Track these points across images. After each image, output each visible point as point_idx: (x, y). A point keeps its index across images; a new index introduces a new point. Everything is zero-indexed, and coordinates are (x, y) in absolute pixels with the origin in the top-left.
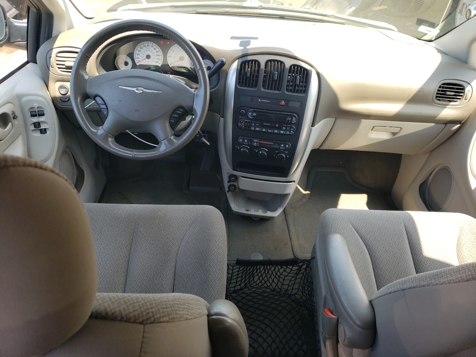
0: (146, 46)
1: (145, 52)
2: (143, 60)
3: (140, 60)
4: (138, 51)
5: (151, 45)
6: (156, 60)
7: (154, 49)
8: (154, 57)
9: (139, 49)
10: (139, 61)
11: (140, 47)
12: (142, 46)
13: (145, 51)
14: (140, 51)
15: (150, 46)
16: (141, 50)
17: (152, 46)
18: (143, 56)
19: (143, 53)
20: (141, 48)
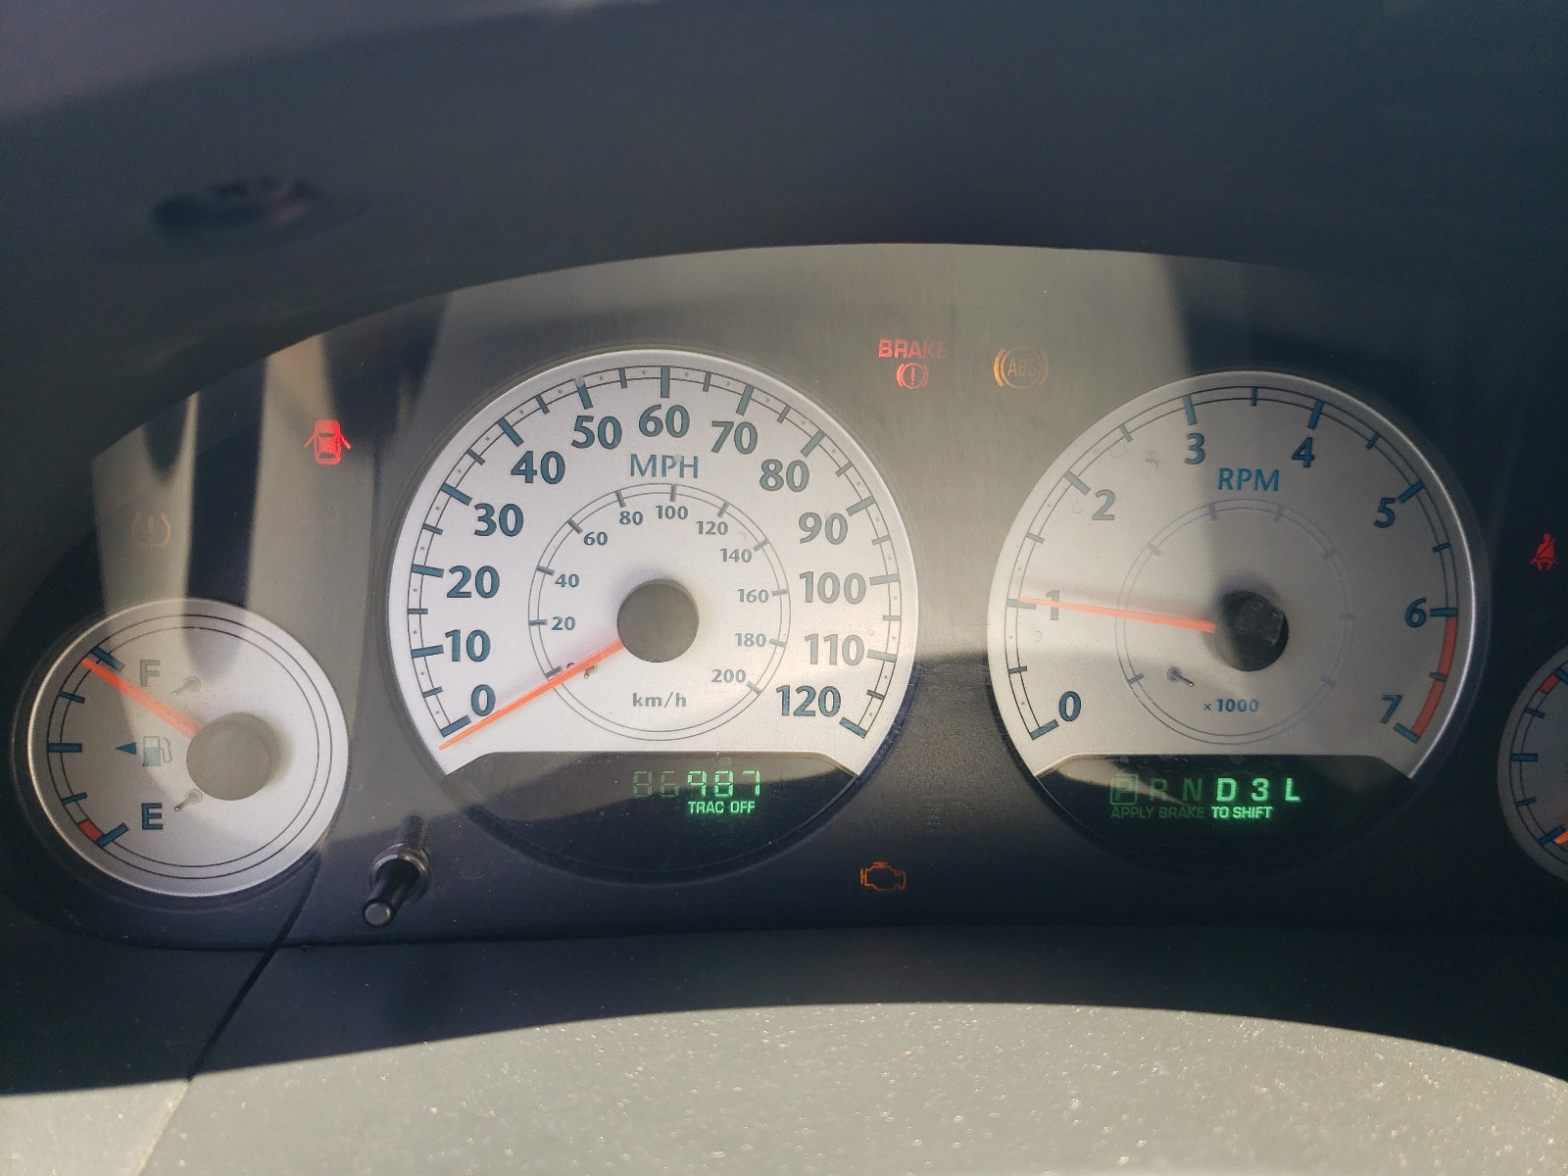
0: (630, 428)
1: (602, 539)
2: (555, 676)
3: (505, 670)
4: (461, 520)
5: (707, 408)
6: (798, 669)
7: (772, 475)
8: (763, 618)
9: (494, 484)
10: (484, 702)
11: (506, 454)
12: (547, 433)
13: (607, 519)
14: (502, 521)
15: (701, 435)
16: (532, 496)
17: (737, 434)
18: (555, 601)
19: (572, 556)
20: (524, 469)
